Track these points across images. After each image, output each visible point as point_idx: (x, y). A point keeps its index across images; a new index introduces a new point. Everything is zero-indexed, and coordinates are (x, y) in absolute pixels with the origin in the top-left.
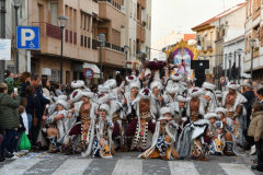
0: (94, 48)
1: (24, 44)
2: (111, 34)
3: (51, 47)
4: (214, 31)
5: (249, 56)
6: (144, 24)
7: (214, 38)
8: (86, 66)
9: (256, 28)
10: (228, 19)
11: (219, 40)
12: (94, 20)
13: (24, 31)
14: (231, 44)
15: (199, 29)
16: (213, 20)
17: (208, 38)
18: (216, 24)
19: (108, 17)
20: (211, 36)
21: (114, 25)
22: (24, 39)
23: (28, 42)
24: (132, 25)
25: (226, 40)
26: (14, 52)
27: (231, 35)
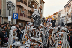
0: (31, 18)
3: (21, 18)
4: (58, 15)
5: (66, 21)
6: (42, 13)
9: (67, 14)
10: (61, 12)
11: (59, 17)
12: (31, 12)
13: (15, 15)
14: (62, 18)
15: (54, 14)
16: (58, 12)
18: (58, 13)
22: (15, 16)
23: (15, 17)
25: (61, 17)
26: (12, 19)
27: (62, 16)
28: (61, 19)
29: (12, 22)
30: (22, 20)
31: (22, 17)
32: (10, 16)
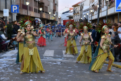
0: (39, 13)
1: (13, 11)
2: (44, 8)
3: (24, 12)
4: (79, 7)
5: (91, 15)
6: (56, 4)
7: (79, 9)
8: (36, 19)
9: (93, 6)
10: (84, 3)
11: (81, 10)
12: (39, 3)
14: (85, 11)
15: (74, 6)
16: (79, 3)
17: (77, 9)
18: (80, 4)
19: (43, 2)
20: (78, 9)
21: (45, 5)
22: (14, 9)
24: (52, 5)
25: (83, 10)
26: (10, 14)
27: (85, 8)
28: (83, 13)
29: (10, 18)
30: (26, 14)
31: (26, 11)
32: (6, 8)
